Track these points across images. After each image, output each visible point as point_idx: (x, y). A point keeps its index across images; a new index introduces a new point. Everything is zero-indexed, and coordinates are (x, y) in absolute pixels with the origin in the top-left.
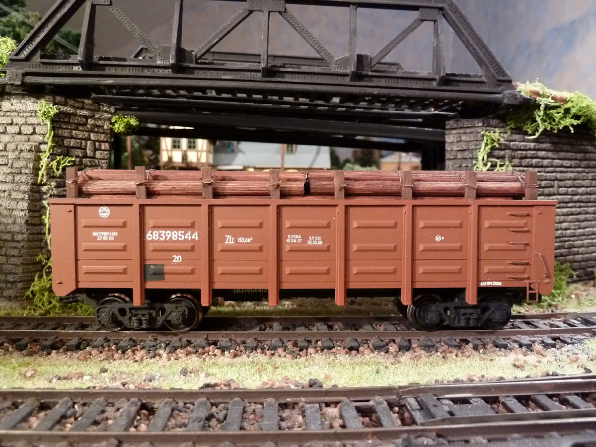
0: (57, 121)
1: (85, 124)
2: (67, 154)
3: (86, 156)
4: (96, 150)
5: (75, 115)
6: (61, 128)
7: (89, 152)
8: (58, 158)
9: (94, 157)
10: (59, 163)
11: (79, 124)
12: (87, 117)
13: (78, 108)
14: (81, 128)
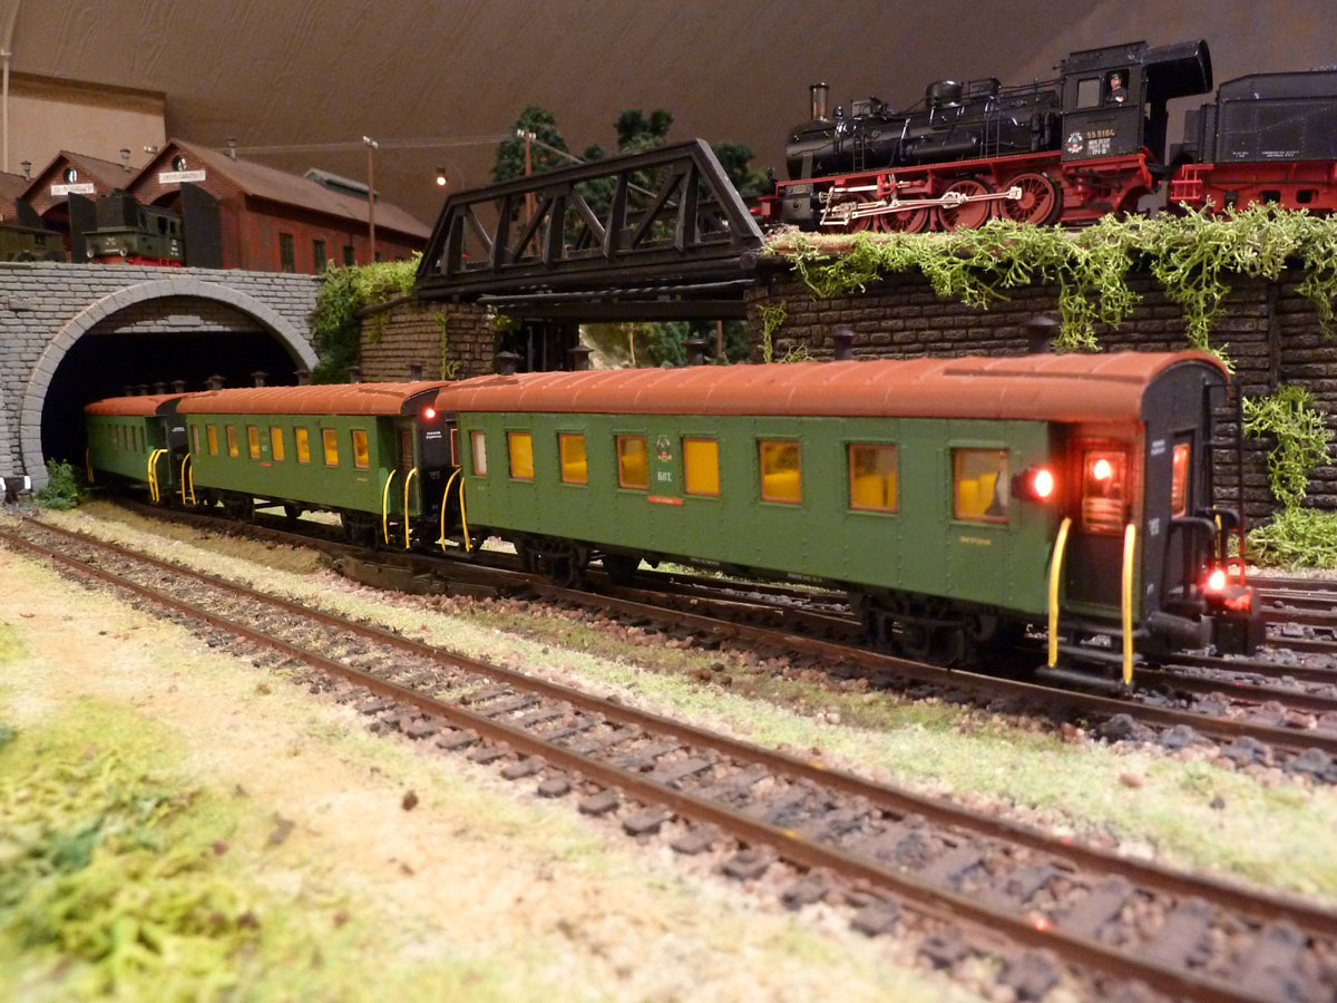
0: (451, 326)
1: (474, 329)
2: (459, 359)
3: (474, 359)
4: (483, 351)
5: (464, 320)
6: (454, 334)
7: (477, 356)
8: (451, 362)
9: (481, 360)
10: (451, 367)
11: (469, 329)
12: (475, 322)
13: (466, 313)
14: (471, 332)
